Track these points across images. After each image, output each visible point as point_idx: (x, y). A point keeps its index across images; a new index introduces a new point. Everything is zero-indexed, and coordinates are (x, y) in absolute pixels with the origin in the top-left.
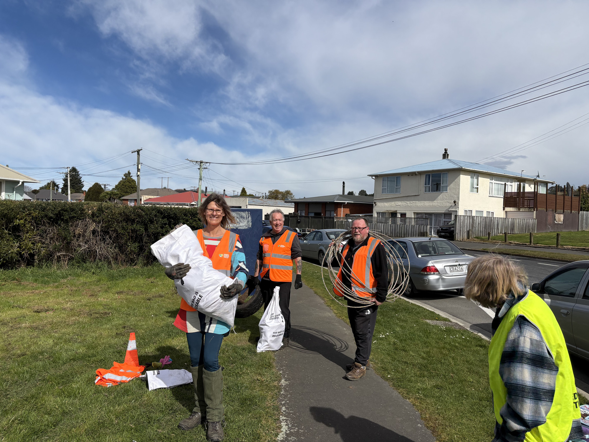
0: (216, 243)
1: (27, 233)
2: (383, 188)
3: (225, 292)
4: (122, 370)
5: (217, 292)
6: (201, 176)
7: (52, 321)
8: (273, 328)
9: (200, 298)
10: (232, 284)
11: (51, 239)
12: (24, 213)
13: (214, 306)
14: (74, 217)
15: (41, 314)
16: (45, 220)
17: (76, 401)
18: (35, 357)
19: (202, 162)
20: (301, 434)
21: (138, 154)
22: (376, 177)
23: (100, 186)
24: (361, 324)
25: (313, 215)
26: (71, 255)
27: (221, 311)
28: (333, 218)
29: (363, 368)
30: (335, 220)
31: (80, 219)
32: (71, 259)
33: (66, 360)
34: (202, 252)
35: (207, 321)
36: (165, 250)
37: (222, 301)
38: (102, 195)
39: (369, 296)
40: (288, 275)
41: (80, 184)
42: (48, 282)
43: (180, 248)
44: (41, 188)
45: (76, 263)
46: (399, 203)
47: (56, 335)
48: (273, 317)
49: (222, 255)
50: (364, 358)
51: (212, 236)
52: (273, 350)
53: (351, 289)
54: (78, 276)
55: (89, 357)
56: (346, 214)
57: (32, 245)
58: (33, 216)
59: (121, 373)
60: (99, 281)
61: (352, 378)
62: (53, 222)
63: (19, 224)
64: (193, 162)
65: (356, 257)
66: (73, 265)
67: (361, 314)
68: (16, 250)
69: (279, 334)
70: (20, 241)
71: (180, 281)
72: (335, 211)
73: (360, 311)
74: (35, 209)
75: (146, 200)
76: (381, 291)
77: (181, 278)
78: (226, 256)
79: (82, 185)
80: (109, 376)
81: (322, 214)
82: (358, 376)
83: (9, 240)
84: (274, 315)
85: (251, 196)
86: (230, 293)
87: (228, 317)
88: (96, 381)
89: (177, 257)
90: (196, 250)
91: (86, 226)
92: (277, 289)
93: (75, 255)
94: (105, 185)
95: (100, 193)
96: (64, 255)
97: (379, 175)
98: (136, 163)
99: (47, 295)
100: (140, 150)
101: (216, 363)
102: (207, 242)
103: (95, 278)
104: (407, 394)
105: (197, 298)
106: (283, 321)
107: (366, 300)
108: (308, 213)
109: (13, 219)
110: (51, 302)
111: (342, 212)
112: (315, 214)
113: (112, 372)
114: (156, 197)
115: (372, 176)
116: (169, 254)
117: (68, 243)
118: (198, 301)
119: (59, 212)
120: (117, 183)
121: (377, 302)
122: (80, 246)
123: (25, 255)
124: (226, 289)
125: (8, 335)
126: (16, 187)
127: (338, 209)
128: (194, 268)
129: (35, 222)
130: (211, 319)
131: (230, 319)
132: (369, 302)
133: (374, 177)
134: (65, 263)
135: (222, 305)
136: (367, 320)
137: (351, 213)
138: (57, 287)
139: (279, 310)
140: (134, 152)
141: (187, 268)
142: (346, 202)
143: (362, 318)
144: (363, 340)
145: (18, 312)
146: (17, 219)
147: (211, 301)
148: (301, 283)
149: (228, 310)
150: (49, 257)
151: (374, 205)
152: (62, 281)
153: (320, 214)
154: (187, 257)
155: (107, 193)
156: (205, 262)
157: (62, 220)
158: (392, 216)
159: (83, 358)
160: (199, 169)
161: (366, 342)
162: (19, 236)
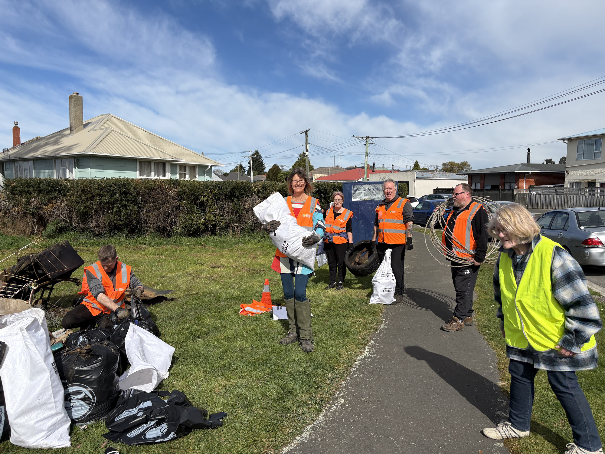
0: (300, 206)
1: (210, 207)
2: (578, 153)
3: (305, 241)
4: (258, 306)
5: (299, 241)
6: (367, 152)
7: (222, 275)
8: (384, 284)
9: (287, 245)
10: (310, 235)
11: (227, 212)
12: (207, 191)
13: (298, 252)
14: (243, 194)
15: (215, 270)
16: (222, 197)
17: (224, 322)
18: (204, 296)
19: (368, 138)
20: (378, 358)
21: (306, 134)
22: (570, 141)
23: (278, 167)
24: (460, 282)
25: (489, 188)
26: (243, 226)
27: (304, 256)
28: (513, 191)
29: (460, 322)
30: (515, 193)
31: (249, 196)
32: (243, 229)
33: (224, 299)
34: (290, 212)
35: (295, 265)
36: (263, 211)
37: (303, 248)
38: (280, 175)
39: (468, 257)
40: (401, 237)
41: (262, 166)
42: (224, 247)
43: (274, 209)
44: (231, 171)
45: (247, 233)
46: (599, 171)
47: (222, 283)
48: (384, 274)
49: (305, 215)
50: (462, 313)
51: (298, 201)
52: (384, 303)
53: (451, 250)
54: (248, 243)
55: (240, 298)
56: (530, 186)
57: (213, 218)
58: (213, 194)
59: (258, 307)
60: (262, 247)
61: (448, 329)
62: (228, 198)
63: (203, 200)
64: (359, 138)
65: (457, 221)
66: (244, 234)
67: (460, 273)
68: (202, 221)
69: (389, 290)
70: (205, 214)
71: (273, 233)
72: (517, 182)
73: (460, 270)
74: (215, 187)
75: (316, 179)
76: (479, 252)
77: (274, 231)
78: (309, 216)
79: (264, 167)
80: (248, 309)
81: (500, 187)
82: (454, 328)
83: (197, 213)
84: (385, 273)
85: (425, 170)
86: (309, 242)
87: (309, 261)
88: (240, 312)
89: (271, 216)
90: (285, 211)
91: (253, 201)
92: (388, 252)
93: (245, 226)
94: (282, 166)
95: (277, 173)
96: (237, 226)
97: (574, 138)
98: (304, 144)
99: (222, 256)
100: (307, 131)
101: (304, 295)
102: (294, 206)
103: (259, 245)
104: (496, 346)
105: (285, 246)
106: (393, 279)
107: (465, 260)
108: (484, 185)
109: (199, 196)
110: (224, 262)
111: (525, 183)
112: (491, 186)
113: (251, 306)
114: (327, 175)
115: (564, 140)
116: (265, 214)
117: (240, 216)
118: (286, 248)
119: (232, 190)
120: (293, 164)
121: (475, 262)
122: (249, 218)
123: (210, 226)
124: (306, 239)
125: (190, 282)
126: (206, 170)
127: (520, 180)
128: (283, 224)
129: (215, 199)
130: (298, 263)
131: (311, 263)
132: (468, 262)
133: (566, 141)
134: (238, 233)
135: (304, 251)
136: (466, 279)
137: (536, 184)
138: (230, 251)
139: (390, 269)
140: (303, 133)
141: (278, 223)
142: (530, 172)
143: (461, 277)
144: (461, 297)
145: (199, 268)
146: (202, 196)
147: (295, 248)
148: (411, 244)
149: (308, 256)
150: (226, 227)
151: (566, 174)
152: (235, 246)
153: (497, 186)
154: (278, 216)
155: (284, 174)
156: (292, 219)
157: (235, 196)
158: (589, 186)
159: (236, 298)
160: (365, 145)
161: (464, 299)
162: (204, 210)
